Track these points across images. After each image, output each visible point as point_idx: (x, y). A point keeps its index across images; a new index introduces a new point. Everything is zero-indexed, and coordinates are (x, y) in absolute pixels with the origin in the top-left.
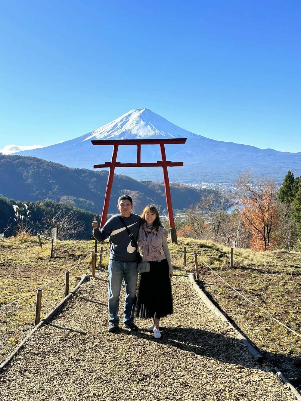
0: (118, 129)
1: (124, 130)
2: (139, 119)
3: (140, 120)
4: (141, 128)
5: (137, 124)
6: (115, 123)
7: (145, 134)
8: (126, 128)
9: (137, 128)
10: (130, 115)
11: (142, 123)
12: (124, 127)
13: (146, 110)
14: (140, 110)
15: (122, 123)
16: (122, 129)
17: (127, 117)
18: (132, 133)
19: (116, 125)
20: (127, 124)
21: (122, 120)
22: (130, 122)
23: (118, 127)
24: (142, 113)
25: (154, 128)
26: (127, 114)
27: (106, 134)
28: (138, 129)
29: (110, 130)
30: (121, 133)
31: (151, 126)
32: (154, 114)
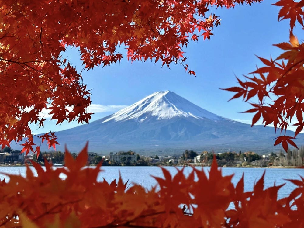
0: (139, 111)
1: (145, 112)
2: (161, 101)
3: (163, 102)
4: (163, 109)
5: (159, 106)
6: (136, 106)
7: (167, 115)
8: (147, 110)
9: (158, 109)
10: (152, 98)
11: (164, 104)
12: (145, 108)
13: (170, 92)
14: (163, 92)
15: (144, 104)
16: (143, 111)
17: (150, 100)
18: (153, 114)
19: (138, 107)
20: (148, 106)
21: (144, 103)
22: (152, 104)
23: (139, 109)
24: (165, 95)
25: (176, 109)
26: (150, 97)
27: (126, 116)
28: (159, 111)
29: (131, 112)
30: (141, 114)
31: (173, 108)
32: (177, 96)
